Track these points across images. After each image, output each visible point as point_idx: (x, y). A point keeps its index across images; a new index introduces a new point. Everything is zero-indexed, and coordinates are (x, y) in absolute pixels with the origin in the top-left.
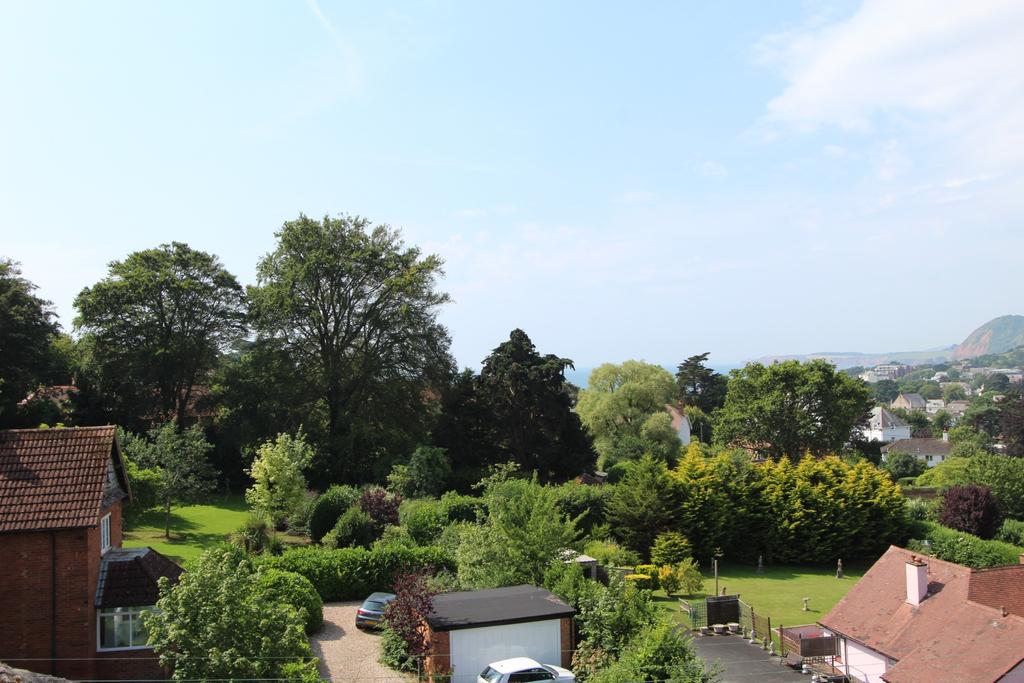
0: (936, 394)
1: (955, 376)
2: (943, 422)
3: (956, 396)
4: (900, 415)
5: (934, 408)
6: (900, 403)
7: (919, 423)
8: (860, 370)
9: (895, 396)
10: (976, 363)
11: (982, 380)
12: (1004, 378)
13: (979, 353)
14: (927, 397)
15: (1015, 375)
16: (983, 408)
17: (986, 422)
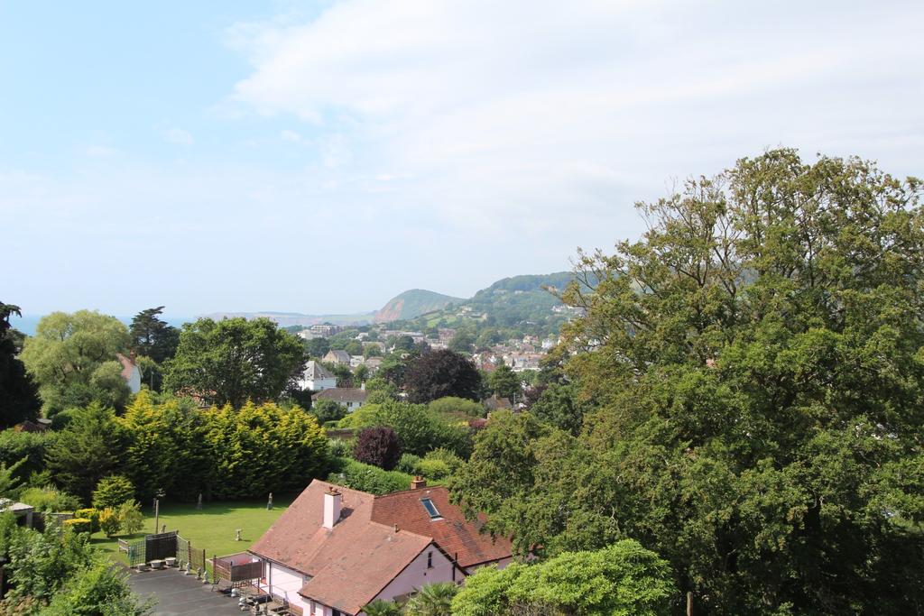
0: (359, 352)
1: (374, 337)
2: (362, 374)
3: (373, 353)
4: (329, 367)
5: (356, 362)
6: (330, 358)
7: (344, 376)
8: (300, 329)
9: (326, 352)
10: (391, 326)
11: (394, 341)
12: (410, 339)
13: (393, 319)
14: (352, 354)
15: (418, 338)
16: (395, 363)
17: (394, 375)
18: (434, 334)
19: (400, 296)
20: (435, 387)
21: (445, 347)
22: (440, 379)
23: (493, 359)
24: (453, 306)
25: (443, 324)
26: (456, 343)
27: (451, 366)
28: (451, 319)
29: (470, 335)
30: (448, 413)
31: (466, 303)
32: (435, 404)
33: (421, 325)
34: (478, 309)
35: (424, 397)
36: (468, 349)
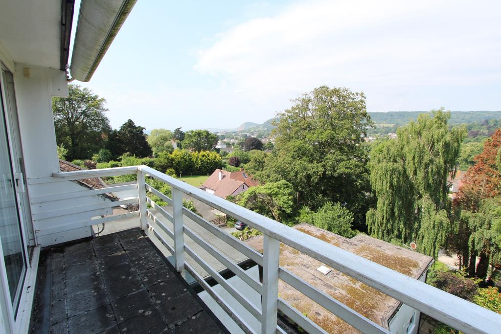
0: (233, 138)
1: (237, 134)
2: (233, 144)
3: (237, 139)
4: (225, 143)
5: (232, 141)
6: (226, 140)
7: (229, 145)
8: (218, 133)
9: (225, 138)
10: (241, 132)
11: (242, 136)
12: (246, 135)
13: (242, 130)
14: (231, 139)
15: (248, 135)
16: (241, 141)
17: (241, 144)
18: (253, 134)
19: (244, 124)
20: (251, 147)
21: (255, 137)
22: (252, 145)
23: (268, 140)
24: (258, 126)
25: (255, 131)
26: (258, 136)
27: (256, 142)
28: (257, 130)
29: (262, 134)
30: (255, 154)
31: (261, 125)
32: (251, 151)
33: (249, 131)
34: (264, 127)
35: (248, 149)
36: (261, 137)
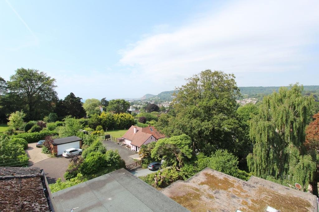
1: (141, 102)
2: (140, 108)
3: (141, 105)
4: (134, 107)
5: (138, 106)
6: (134, 106)
7: (136, 108)
8: (129, 101)
9: (133, 104)
10: (144, 100)
11: (145, 102)
12: (147, 102)
13: (144, 99)
14: (138, 105)
15: (149, 102)
16: (145, 106)
17: (145, 108)
18: (151, 101)
19: (145, 95)
20: (152, 110)
21: (153, 103)
22: (153, 108)
23: (161, 105)
24: (154, 96)
25: (153, 99)
26: (155, 103)
27: (154, 106)
28: (154, 99)
29: (157, 101)
30: (154, 114)
31: (156, 96)
32: (152, 113)
33: (149, 100)
34: (158, 97)
35: (150, 111)
36: (157, 104)
